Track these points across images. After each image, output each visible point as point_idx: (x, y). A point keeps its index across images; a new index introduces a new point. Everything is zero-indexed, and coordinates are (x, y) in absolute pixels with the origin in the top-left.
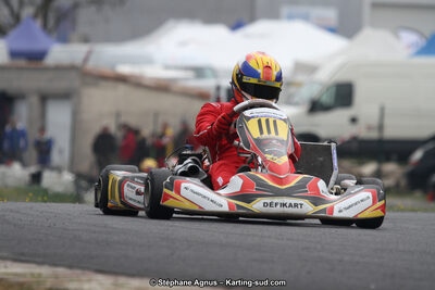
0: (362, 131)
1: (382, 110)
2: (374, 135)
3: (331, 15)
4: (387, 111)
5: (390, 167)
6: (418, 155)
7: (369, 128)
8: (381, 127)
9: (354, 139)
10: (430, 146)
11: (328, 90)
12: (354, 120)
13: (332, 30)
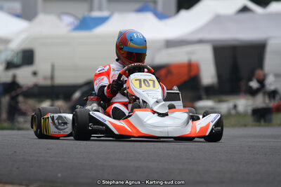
0: (41, 81)
1: (53, 67)
2: (48, 83)
3: (17, 6)
4: (56, 67)
5: (60, 103)
6: (77, 95)
7: (45, 78)
8: (52, 78)
9: (36, 86)
10: (85, 89)
11: (17, 54)
12: (35, 74)
13: (18, 16)
